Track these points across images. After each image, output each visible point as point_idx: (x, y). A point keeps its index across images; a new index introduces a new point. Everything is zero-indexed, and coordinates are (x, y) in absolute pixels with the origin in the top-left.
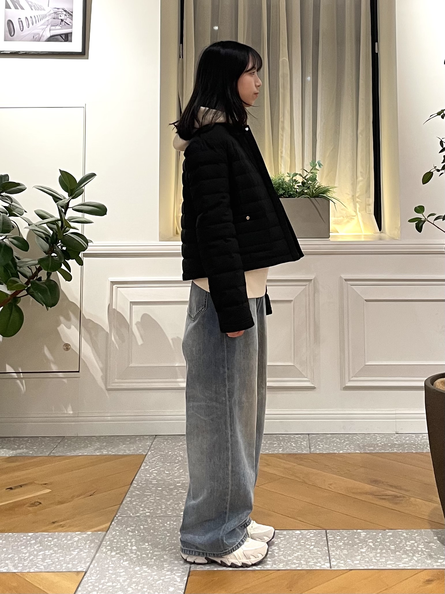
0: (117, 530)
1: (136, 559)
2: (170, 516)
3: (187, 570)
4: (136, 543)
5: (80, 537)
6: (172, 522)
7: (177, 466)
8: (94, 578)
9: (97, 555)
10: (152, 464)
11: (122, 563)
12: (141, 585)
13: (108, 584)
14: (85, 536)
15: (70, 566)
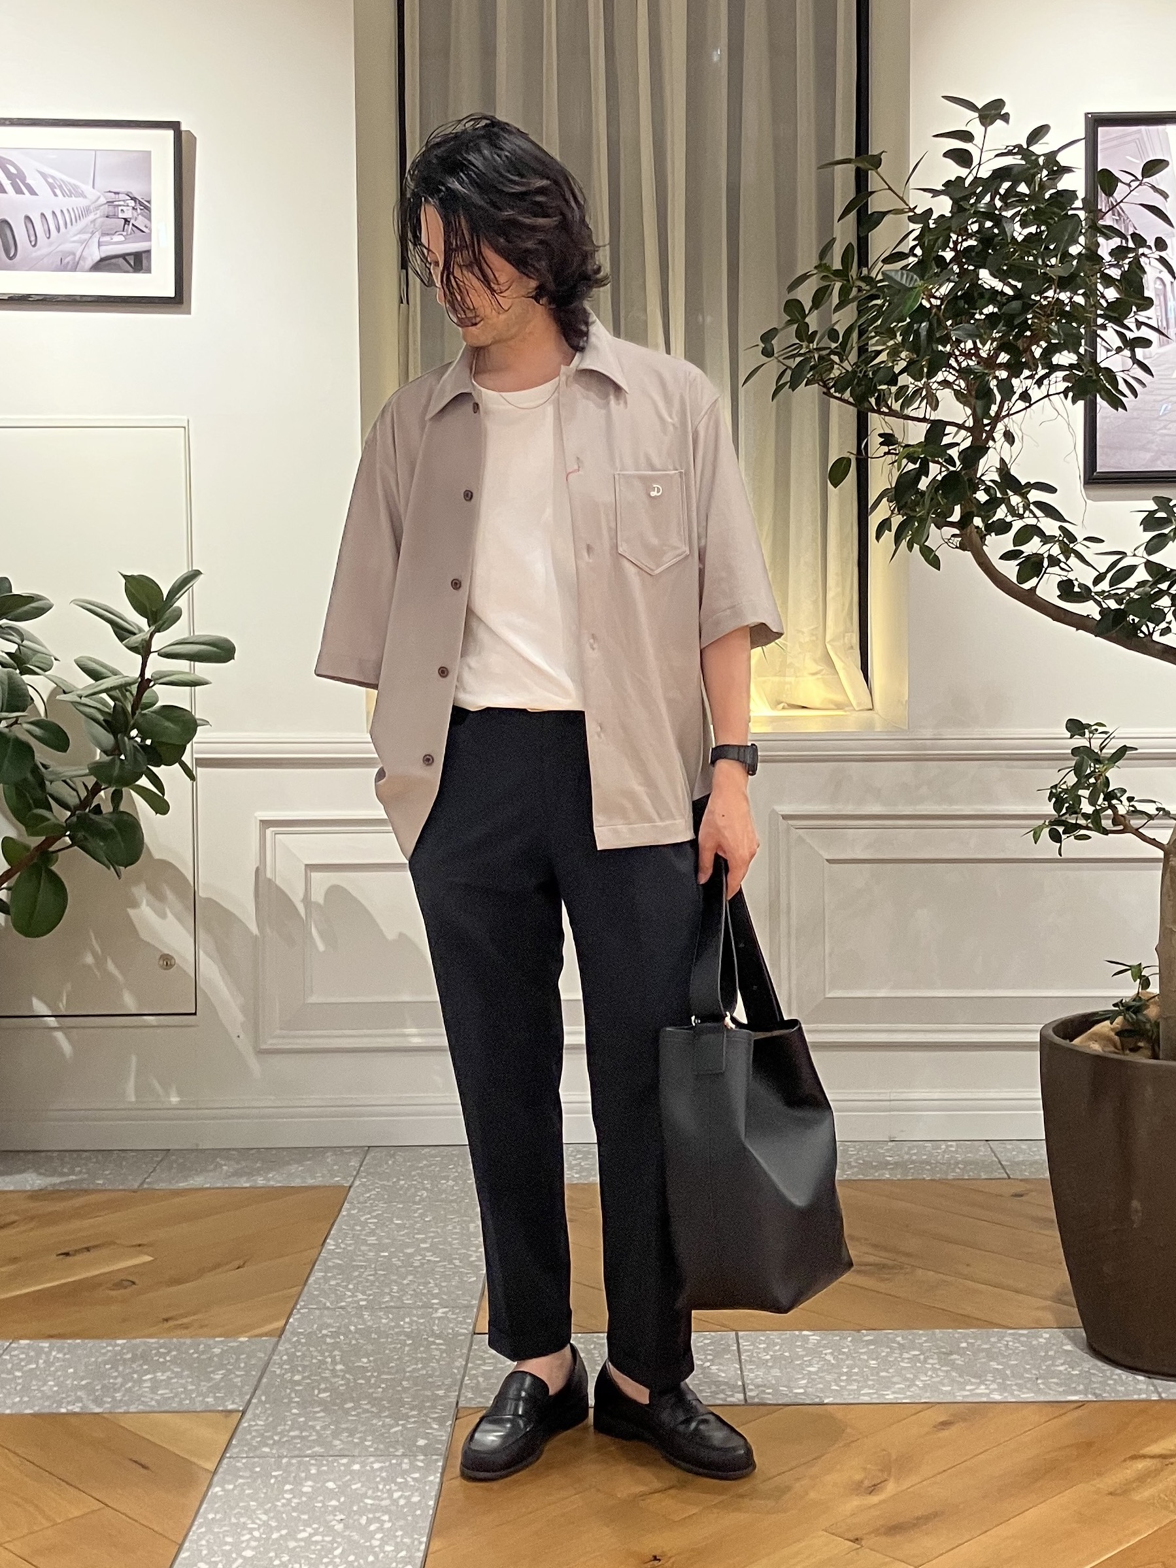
0: (301, 1333)
1: (344, 1388)
2: (409, 1307)
3: (450, 1408)
4: (342, 1357)
5: (225, 1348)
6: (415, 1319)
7: (418, 1209)
8: (262, 1423)
9: (264, 1380)
10: (368, 1205)
11: (317, 1396)
12: (358, 1435)
13: (292, 1434)
14: (235, 1344)
15: (210, 1400)
